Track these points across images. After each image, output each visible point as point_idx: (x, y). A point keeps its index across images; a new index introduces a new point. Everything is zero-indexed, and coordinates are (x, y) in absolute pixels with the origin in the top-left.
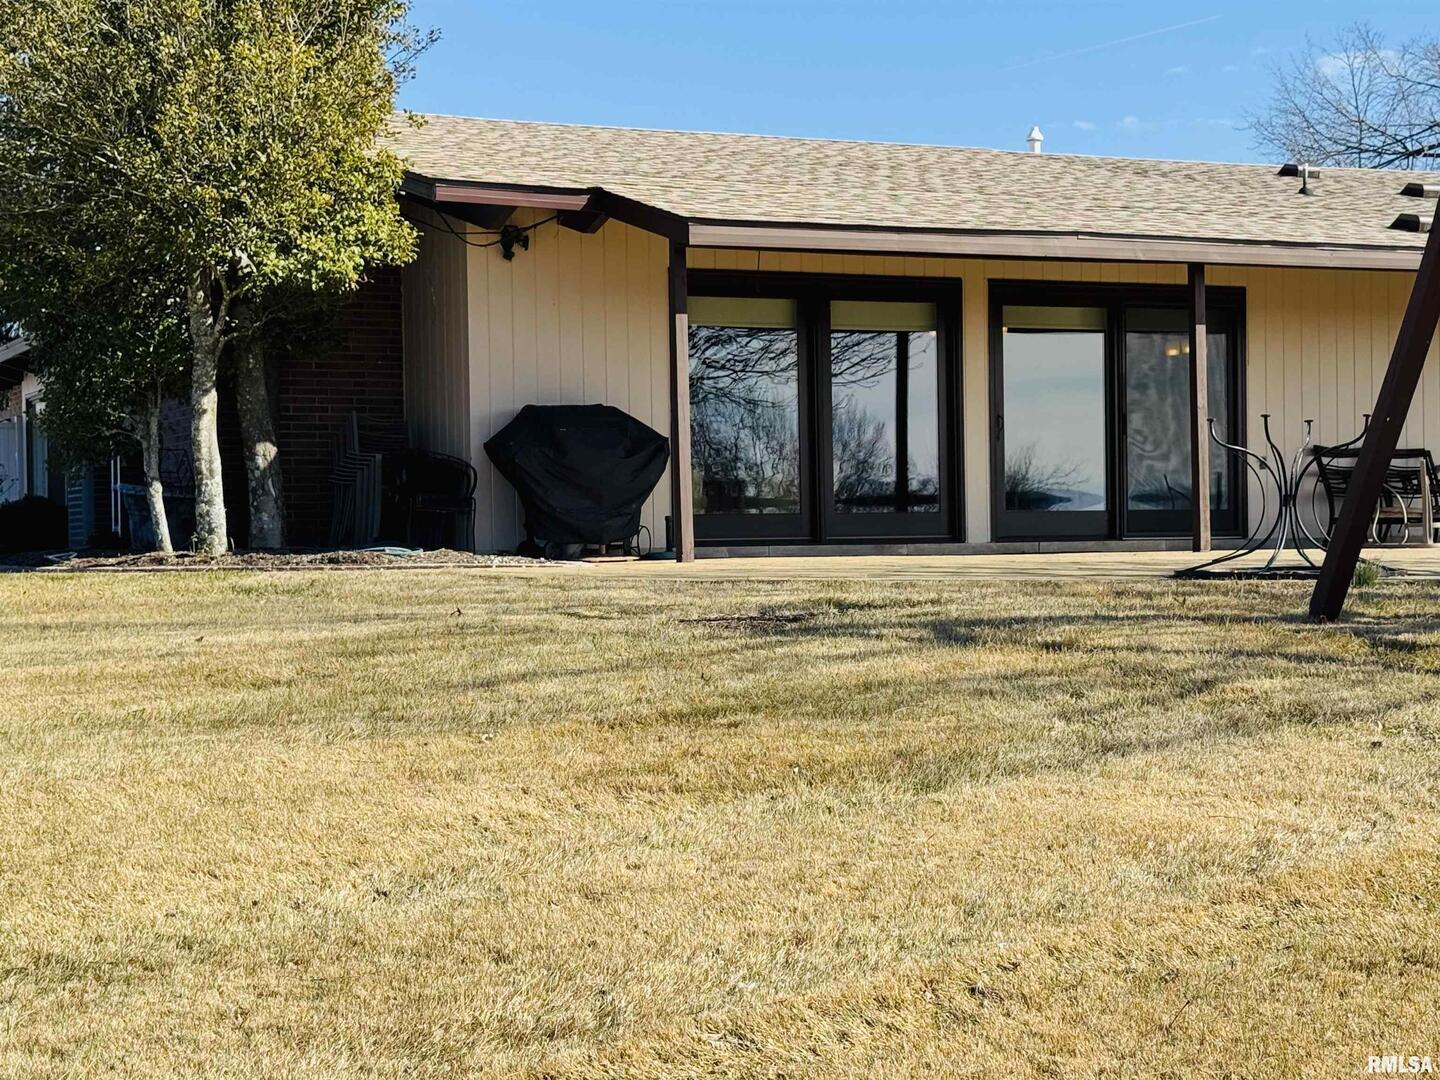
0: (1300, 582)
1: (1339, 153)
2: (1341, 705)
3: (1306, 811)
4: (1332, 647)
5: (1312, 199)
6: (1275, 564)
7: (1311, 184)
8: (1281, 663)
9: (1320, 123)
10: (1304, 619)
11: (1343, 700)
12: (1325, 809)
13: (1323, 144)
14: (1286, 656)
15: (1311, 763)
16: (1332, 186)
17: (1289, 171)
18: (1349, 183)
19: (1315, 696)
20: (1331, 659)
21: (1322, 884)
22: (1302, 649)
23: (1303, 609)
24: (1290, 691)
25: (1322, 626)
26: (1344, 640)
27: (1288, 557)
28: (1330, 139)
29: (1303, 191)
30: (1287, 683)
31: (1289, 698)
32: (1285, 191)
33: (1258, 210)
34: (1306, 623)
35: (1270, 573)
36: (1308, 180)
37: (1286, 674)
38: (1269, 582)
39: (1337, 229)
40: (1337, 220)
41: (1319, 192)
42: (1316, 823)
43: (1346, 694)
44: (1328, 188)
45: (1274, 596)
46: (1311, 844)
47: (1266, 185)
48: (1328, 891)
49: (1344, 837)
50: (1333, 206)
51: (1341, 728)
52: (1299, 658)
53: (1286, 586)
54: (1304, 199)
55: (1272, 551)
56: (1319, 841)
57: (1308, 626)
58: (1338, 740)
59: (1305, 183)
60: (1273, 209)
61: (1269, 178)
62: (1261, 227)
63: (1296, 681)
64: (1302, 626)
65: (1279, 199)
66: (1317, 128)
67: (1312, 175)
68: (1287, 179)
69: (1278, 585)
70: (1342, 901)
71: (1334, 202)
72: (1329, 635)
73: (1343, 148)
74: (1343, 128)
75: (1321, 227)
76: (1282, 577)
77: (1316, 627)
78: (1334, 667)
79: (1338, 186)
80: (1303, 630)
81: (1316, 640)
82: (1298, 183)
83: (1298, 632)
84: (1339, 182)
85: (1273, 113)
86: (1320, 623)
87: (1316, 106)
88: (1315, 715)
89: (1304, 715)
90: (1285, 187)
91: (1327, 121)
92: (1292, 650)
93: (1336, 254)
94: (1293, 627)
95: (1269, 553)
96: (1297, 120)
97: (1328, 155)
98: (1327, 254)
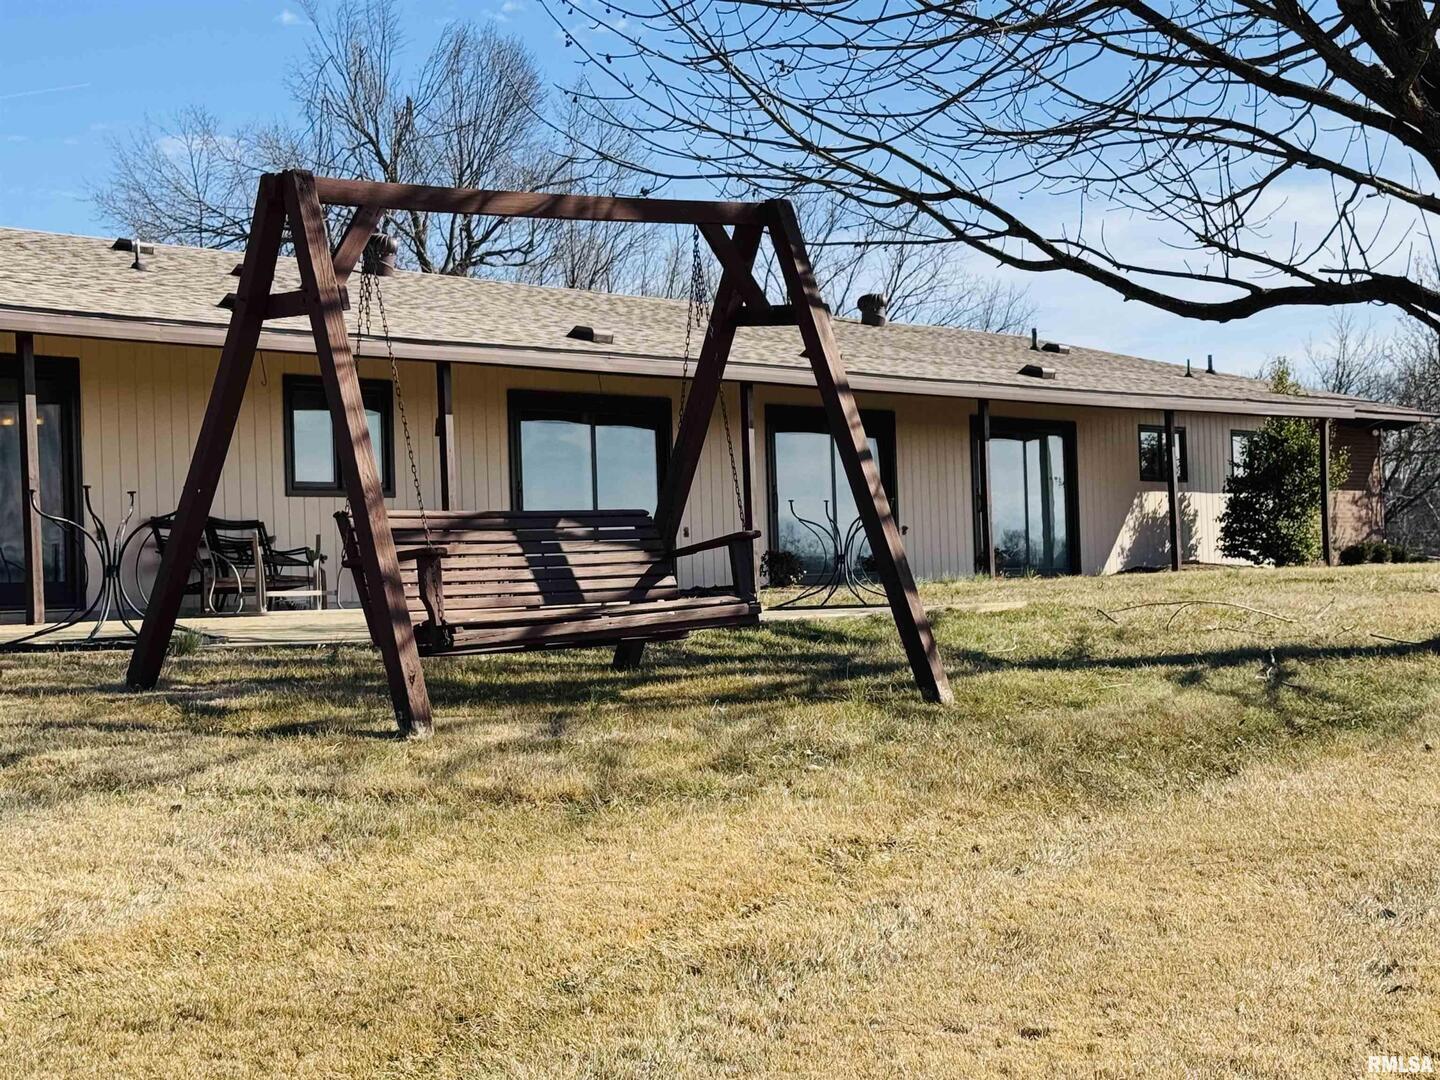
0: (122, 652)
1: (180, 231)
2: (147, 771)
3: (98, 878)
4: (144, 715)
5: (144, 274)
6: (97, 636)
7: (144, 259)
8: (92, 732)
9: (161, 201)
10: (121, 689)
11: (149, 766)
12: (118, 876)
13: (164, 221)
14: (97, 726)
15: (109, 829)
16: (165, 262)
17: (123, 245)
18: (184, 261)
19: (121, 764)
20: (142, 727)
21: (106, 949)
22: (113, 718)
23: (121, 679)
24: (96, 761)
25: (138, 695)
26: (157, 707)
27: (112, 628)
28: (170, 217)
29: (136, 266)
30: (95, 753)
31: (95, 767)
32: (118, 265)
33: (90, 282)
34: (122, 692)
35: (93, 644)
36: (140, 255)
37: (95, 743)
38: (92, 653)
39: (167, 305)
40: (168, 296)
41: (152, 267)
42: (107, 890)
43: (152, 760)
44: (160, 265)
45: (97, 668)
46: (102, 911)
47: (99, 258)
48: (112, 955)
49: (135, 901)
50: (165, 282)
51: (143, 793)
52: (110, 727)
53: (108, 656)
54: (136, 274)
55: (95, 623)
56: (109, 908)
57: (125, 695)
58: (138, 806)
59: (137, 259)
60: (105, 282)
61: (103, 251)
62: (91, 299)
63: (105, 749)
64: (119, 696)
65: (112, 272)
66: (158, 205)
67: (145, 250)
68: (121, 253)
69: (99, 656)
70: (126, 963)
71: (166, 278)
72: (144, 703)
73: (184, 226)
74: (183, 207)
75: (151, 302)
76: (105, 647)
77: (133, 696)
78: (144, 734)
79: (172, 263)
80: (118, 700)
81: (130, 709)
82: (130, 257)
83: (113, 701)
84: (172, 259)
85: (115, 187)
86: (136, 692)
87: (155, 183)
88: (118, 783)
89: (109, 782)
90: (118, 261)
91: (168, 199)
92: (104, 719)
93: (166, 329)
94: (109, 696)
95: (92, 625)
96: (136, 196)
97: (171, 232)
98: (157, 329)
